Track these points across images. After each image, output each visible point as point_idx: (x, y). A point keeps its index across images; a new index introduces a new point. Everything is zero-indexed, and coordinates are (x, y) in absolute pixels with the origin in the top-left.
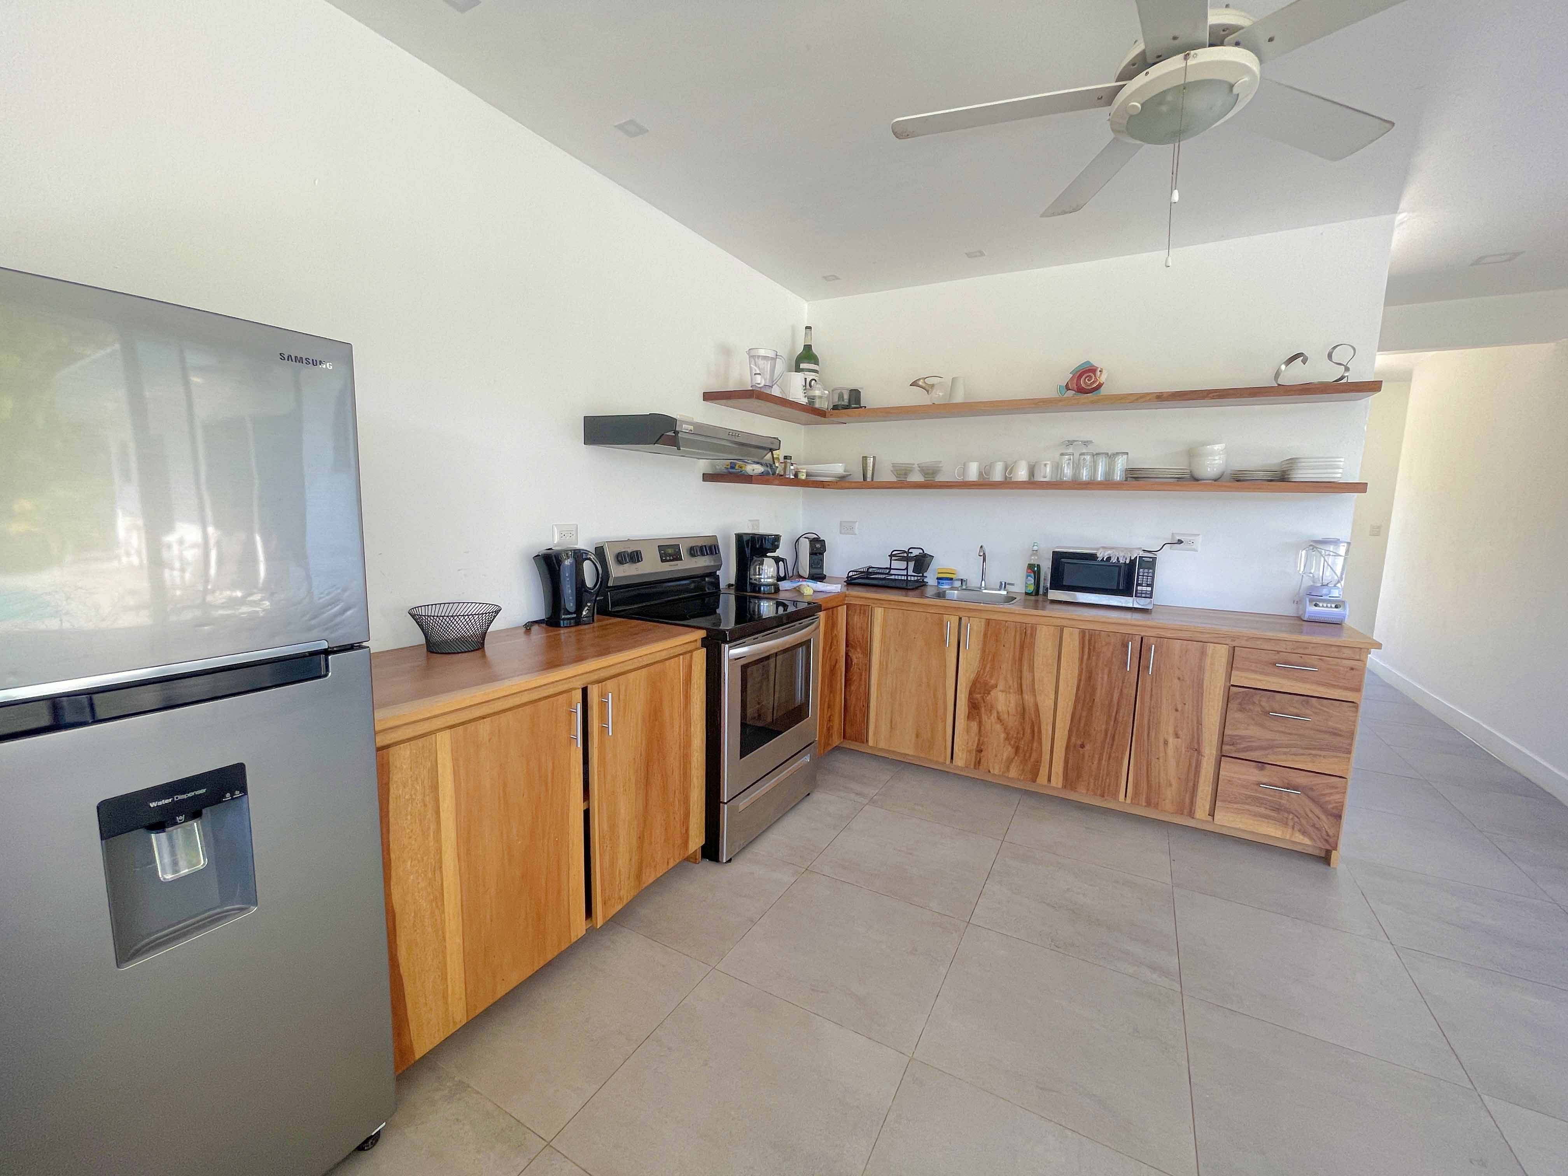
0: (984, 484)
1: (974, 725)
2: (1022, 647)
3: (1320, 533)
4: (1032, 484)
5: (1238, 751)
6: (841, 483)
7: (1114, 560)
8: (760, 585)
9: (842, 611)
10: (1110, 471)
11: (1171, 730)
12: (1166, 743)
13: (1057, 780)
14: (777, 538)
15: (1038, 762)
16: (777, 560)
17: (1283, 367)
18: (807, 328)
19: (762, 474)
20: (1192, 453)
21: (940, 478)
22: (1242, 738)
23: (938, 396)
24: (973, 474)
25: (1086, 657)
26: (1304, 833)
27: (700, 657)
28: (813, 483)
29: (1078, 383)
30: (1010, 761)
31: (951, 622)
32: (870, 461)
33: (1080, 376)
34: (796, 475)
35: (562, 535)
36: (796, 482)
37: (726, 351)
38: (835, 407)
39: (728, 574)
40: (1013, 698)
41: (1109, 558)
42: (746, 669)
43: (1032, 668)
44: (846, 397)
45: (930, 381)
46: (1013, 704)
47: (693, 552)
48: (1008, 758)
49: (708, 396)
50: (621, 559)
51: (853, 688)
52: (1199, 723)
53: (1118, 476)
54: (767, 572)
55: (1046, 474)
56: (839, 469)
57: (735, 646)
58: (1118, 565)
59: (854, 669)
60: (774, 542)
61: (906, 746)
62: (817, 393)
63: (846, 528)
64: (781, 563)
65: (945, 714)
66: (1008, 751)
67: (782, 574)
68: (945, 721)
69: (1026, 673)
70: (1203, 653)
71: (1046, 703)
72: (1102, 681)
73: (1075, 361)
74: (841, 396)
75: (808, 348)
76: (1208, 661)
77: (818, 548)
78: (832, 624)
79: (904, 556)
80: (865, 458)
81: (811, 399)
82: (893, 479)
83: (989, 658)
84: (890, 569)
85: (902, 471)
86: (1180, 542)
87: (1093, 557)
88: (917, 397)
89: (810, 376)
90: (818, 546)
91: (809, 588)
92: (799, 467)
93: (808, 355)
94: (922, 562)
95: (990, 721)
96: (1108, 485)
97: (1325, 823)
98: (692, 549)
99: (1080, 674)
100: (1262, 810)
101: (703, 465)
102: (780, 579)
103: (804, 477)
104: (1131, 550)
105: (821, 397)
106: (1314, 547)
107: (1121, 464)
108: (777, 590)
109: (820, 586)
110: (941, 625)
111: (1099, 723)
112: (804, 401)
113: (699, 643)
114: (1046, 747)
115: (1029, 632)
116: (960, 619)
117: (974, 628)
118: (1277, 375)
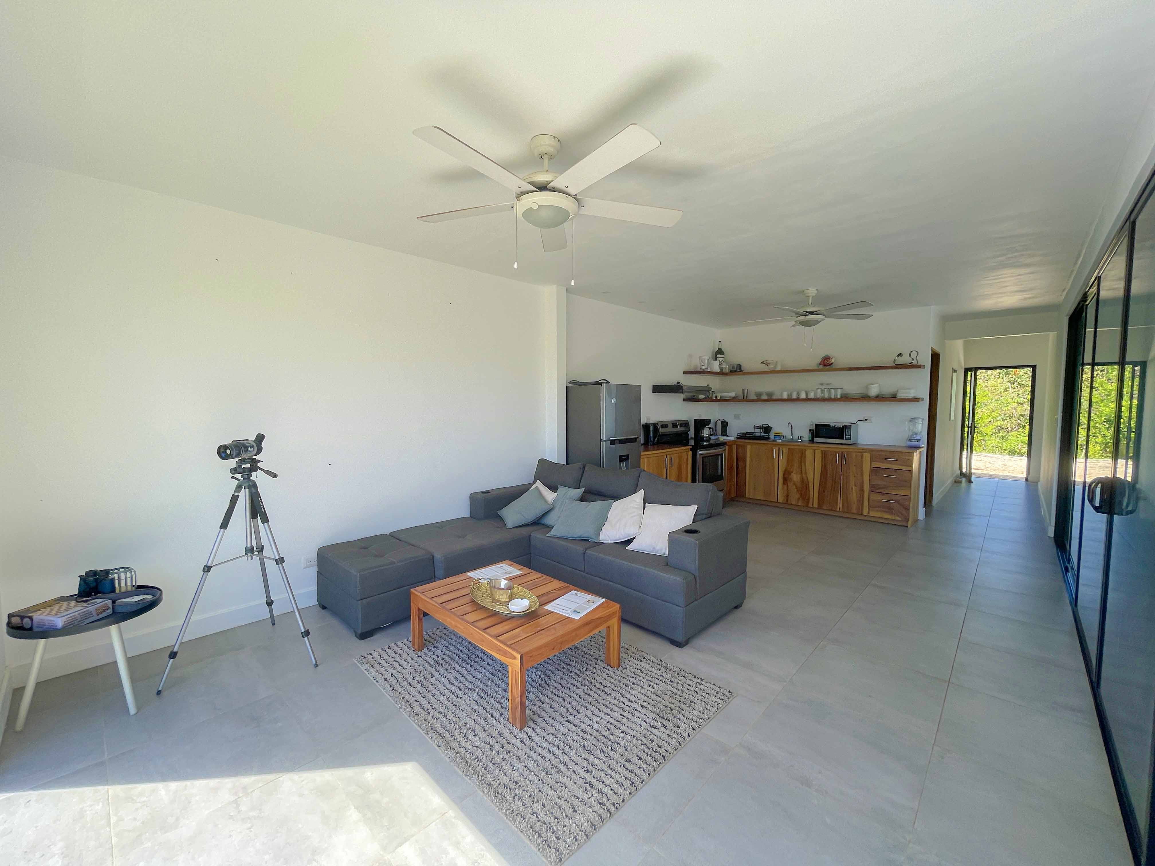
0: (790, 400)
1: (785, 487)
2: (801, 457)
3: (914, 416)
4: (807, 400)
5: (877, 489)
6: (734, 399)
7: (836, 426)
8: (703, 437)
9: (735, 447)
10: (836, 395)
11: (853, 484)
12: (852, 489)
13: (816, 505)
14: (710, 420)
15: (808, 500)
16: (710, 428)
17: (897, 358)
18: (719, 341)
19: (704, 398)
20: (867, 387)
21: (775, 397)
22: (877, 485)
23: (771, 366)
24: (785, 396)
25: (823, 460)
26: (898, 516)
27: (690, 453)
28: (722, 400)
29: (824, 363)
30: (799, 499)
31: (776, 449)
32: (746, 391)
33: (825, 360)
34: (716, 397)
35: (647, 419)
36: (716, 400)
37: (690, 356)
38: (731, 371)
39: (692, 433)
40: (799, 476)
41: (835, 426)
42: (704, 458)
43: (805, 465)
44: (735, 367)
45: (767, 362)
46: (799, 478)
47: (681, 425)
48: (798, 498)
49: (685, 373)
50: (662, 426)
51: (740, 475)
52: (863, 481)
53: (839, 396)
54: (706, 432)
55: (812, 396)
56: (733, 394)
57: (701, 451)
58: (838, 428)
59: (740, 468)
60: (709, 422)
61: (760, 496)
62: (724, 367)
63: (737, 417)
64: (711, 429)
65: (774, 484)
66: (798, 496)
67: (712, 433)
68: (774, 486)
69: (803, 468)
70: (862, 456)
71: (810, 477)
72: (829, 467)
73: (822, 354)
74: (733, 367)
75: (720, 349)
76: (864, 459)
77: (725, 425)
78: (730, 450)
79: (761, 427)
80: (743, 390)
81: (722, 369)
82: (756, 398)
83: (790, 461)
84: (754, 433)
85: (759, 394)
86: (866, 420)
87: (828, 426)
88: (764, 368)
89: (721, 360)
90: (725, 424)
91: (722, 438)
92: (717, 394)
93: (720, 351)
94: (767, 429)
95: (790, 484)
96: (836, 400)
97: (904, 512)
98: (681, 424)
99: (822, 465)
100: (884, 510)
101: (682, 396)
102: (711, 435)
103: (719, 398)
104: (843, 423)
105: (725, 368)
106: (911, 421)
107: (839, 392)
108: (710, 438)
109: (726, 438)
110: (772, 451)
111: (829, 483)
112: (719, 370)
113: (690, 450)
114: (811, 492)
115: (804, 452)
116: (779, 448)
117: (784, 451)
118: (895, 360)
